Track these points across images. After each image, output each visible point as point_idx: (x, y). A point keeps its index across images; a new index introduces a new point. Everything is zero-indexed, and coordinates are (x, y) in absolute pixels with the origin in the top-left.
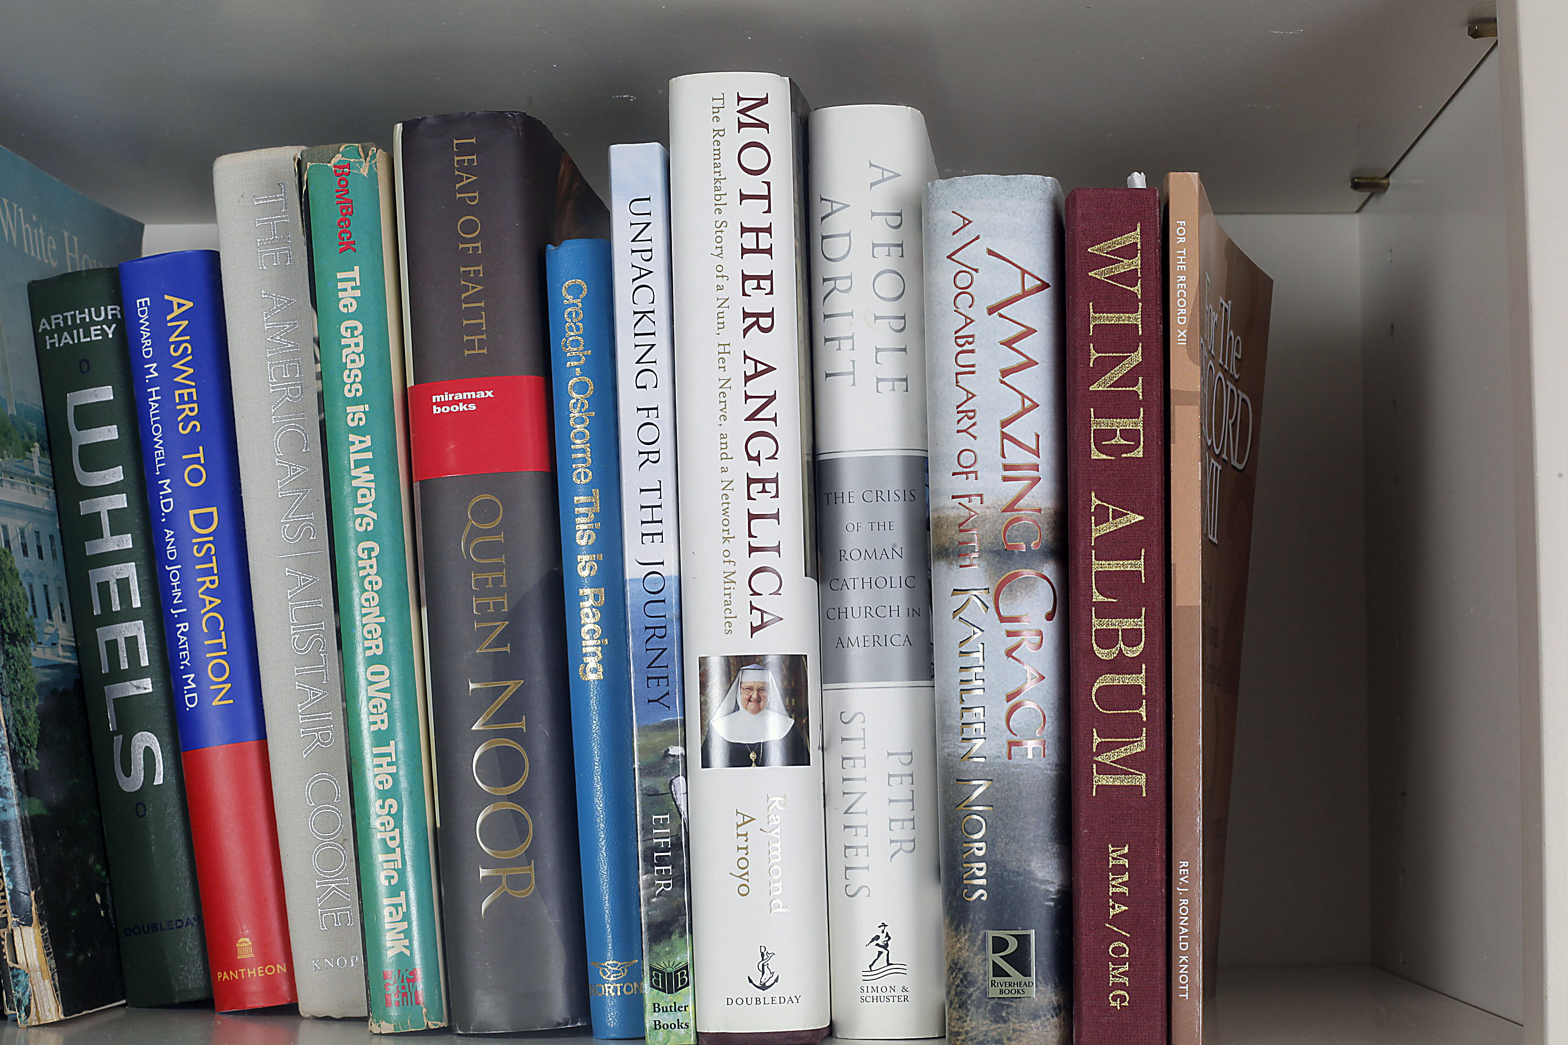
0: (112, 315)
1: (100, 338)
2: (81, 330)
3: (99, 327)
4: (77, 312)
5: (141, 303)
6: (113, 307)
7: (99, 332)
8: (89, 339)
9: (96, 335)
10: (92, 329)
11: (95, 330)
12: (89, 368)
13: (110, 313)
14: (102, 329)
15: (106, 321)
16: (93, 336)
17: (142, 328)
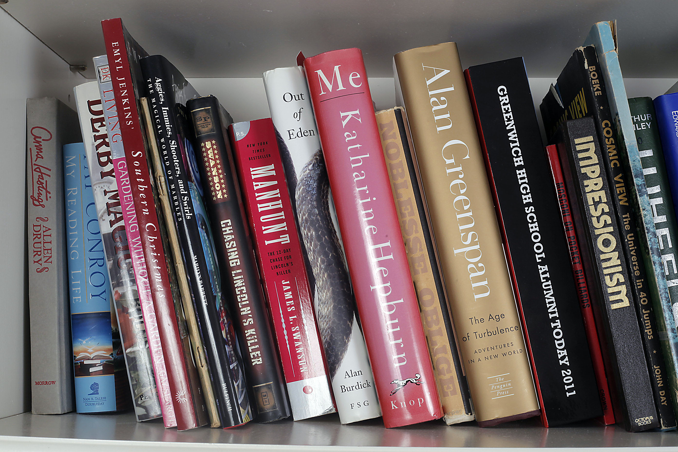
0: (649, 118)
1: (645, 128)
2: (637, 125)
3: (644, 123)
4: (634, 116)
5: (674, 113)
6: (649, 114)
7: (645, 126)
8: (641, 129)
9: (643, 127)
10: (642, 124)
11: (643, 125)
12: (642, 141)
13: (648, 117)
14: (646, 124)
15: (647, 121)
16: (642, 127)
17: (676, 124)
